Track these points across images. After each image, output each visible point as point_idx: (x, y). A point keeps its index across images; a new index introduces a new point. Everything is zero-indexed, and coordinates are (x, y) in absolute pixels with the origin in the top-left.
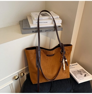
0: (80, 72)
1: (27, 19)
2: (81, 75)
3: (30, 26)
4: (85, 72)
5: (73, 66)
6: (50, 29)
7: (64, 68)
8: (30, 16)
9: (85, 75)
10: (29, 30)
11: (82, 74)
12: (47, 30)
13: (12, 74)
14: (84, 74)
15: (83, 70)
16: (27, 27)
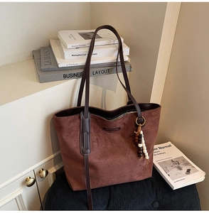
0: (176, 163)
1: (50, 46)
2: (179, 171)
3: (57, 64)
4: (187, 164)
5: (162, 151)
6: (102, 69)
8: (57, 40)
9: (188, 171)
10: (57, 73)
11: (181, 169)
13: (20, 175)
15: (184, 160)
16: (51, 67)
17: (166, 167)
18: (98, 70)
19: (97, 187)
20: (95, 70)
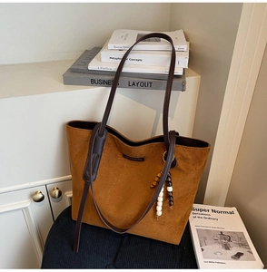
0: (226, 239)
4: (245, 245)
7: (159, 208)
9: (238, 255)
11: (227, 248)
14: (234, 251)
15: (241, 237)
17: (205, 238)
18: (136, 80)
20: (132, 80)
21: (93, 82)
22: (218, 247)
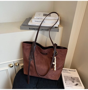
2: (72, 83)
6: (45, 28)
12: (43, 29)
14: (76, 83)
15: (78, 79)
17: (67, 79)
18: (43, 28)
19: (33, 76)
20: (42, 28)
21: (30, 29)
22: (71, 82)
